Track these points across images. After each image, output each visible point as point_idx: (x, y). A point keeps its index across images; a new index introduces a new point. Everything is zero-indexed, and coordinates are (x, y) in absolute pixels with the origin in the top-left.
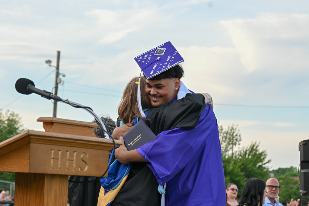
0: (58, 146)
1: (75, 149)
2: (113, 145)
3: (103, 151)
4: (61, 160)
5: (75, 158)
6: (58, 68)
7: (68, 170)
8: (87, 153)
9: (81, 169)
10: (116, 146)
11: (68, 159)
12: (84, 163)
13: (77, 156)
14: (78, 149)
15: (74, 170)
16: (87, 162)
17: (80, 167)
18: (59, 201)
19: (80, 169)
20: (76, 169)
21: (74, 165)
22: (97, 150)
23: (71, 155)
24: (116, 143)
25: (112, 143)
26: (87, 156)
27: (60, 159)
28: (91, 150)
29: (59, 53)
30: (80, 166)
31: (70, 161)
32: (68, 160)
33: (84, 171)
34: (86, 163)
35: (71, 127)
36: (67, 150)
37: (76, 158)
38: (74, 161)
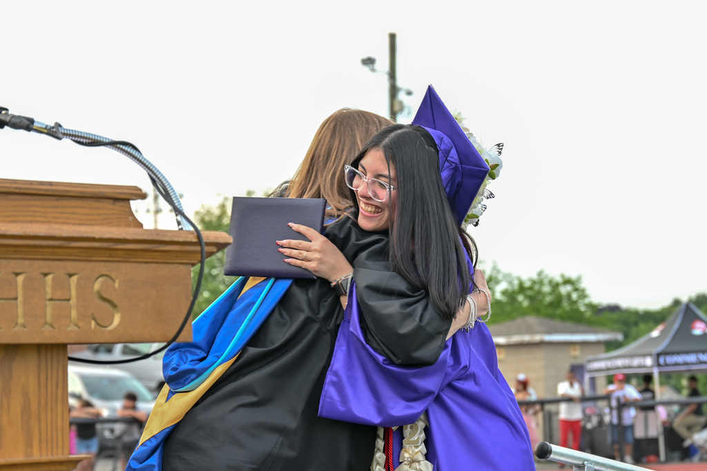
0: (13, 262)
1: (70, 266)
2: (198, 248)
3: (171, 266)
4: (25, 302)
5: (73, 293)
6: (392, 75)
7: (51, 329)
8: (113, 276)
9: (97, 323)
10: (207, 249)
11: (49, 296)
12: (106, 305)
13: (78, 286)
14: (82, 264)
15: (72, 328)
16: (116, 302)
17: (94, 319)
18: (40, 422)
19: (93, 323)
20: (81, 324)
21: (74, 314)
22: (149, 265)
23: (60, 284)
24: (205, 240)
25: (195, 240)
26: (117, 285)
27: (20, 299)
28: (128, 265)
29: (393, 37)
30: (93, 315)
31: (58, 302)
32: (51, 300)
33: (110, 328)
34: (114, 306)
35: (54, 203)
36: (45, 271)
37: (78, 293)
38: (73, 302)
